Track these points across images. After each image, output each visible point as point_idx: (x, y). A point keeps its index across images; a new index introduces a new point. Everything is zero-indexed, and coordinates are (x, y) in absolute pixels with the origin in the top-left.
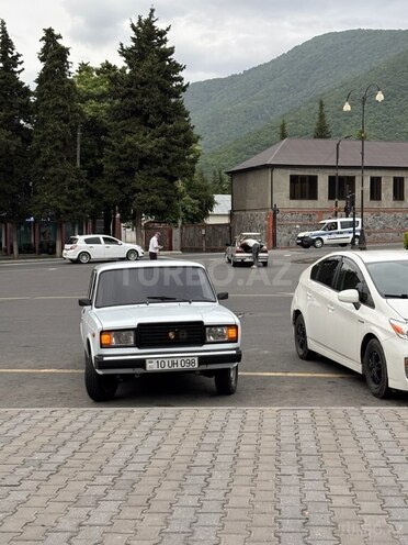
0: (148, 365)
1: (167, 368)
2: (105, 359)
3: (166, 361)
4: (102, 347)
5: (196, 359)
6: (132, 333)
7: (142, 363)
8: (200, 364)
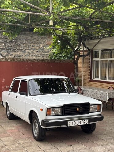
0: (69, 124)
1: (76, 125)
2: (49, 121)
3: (76, 121)
4: (47, 116)
5: (88, 120)
6: (60, 108)
7: (66, 123)
8: (89, 122)
